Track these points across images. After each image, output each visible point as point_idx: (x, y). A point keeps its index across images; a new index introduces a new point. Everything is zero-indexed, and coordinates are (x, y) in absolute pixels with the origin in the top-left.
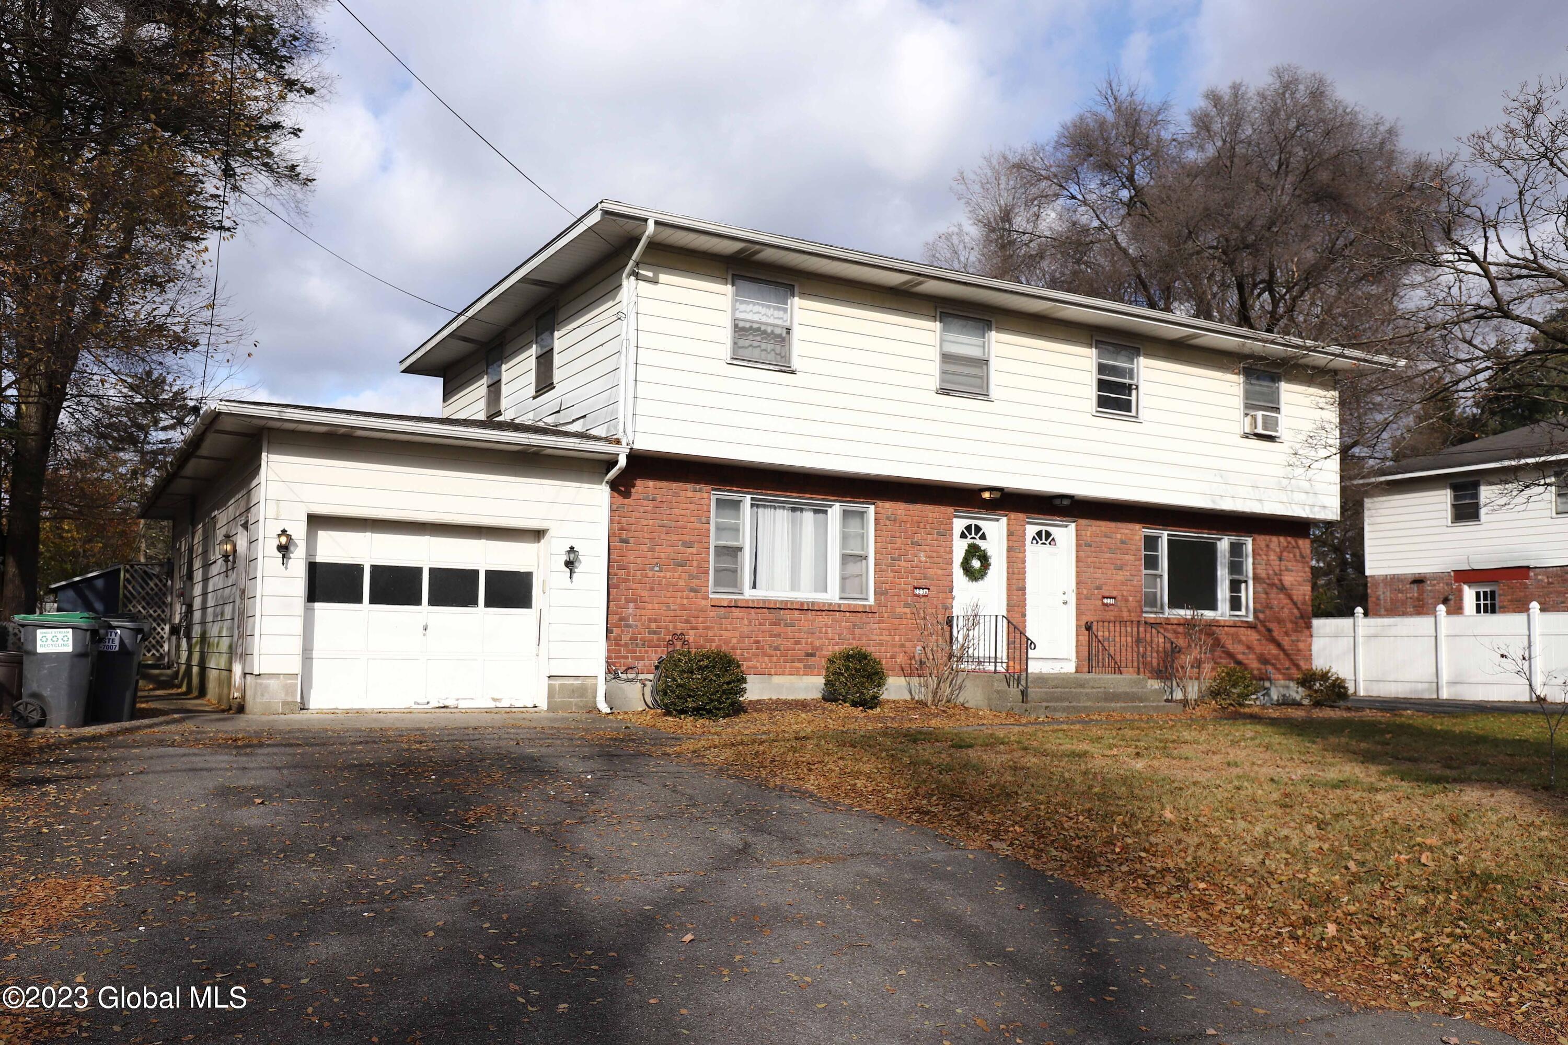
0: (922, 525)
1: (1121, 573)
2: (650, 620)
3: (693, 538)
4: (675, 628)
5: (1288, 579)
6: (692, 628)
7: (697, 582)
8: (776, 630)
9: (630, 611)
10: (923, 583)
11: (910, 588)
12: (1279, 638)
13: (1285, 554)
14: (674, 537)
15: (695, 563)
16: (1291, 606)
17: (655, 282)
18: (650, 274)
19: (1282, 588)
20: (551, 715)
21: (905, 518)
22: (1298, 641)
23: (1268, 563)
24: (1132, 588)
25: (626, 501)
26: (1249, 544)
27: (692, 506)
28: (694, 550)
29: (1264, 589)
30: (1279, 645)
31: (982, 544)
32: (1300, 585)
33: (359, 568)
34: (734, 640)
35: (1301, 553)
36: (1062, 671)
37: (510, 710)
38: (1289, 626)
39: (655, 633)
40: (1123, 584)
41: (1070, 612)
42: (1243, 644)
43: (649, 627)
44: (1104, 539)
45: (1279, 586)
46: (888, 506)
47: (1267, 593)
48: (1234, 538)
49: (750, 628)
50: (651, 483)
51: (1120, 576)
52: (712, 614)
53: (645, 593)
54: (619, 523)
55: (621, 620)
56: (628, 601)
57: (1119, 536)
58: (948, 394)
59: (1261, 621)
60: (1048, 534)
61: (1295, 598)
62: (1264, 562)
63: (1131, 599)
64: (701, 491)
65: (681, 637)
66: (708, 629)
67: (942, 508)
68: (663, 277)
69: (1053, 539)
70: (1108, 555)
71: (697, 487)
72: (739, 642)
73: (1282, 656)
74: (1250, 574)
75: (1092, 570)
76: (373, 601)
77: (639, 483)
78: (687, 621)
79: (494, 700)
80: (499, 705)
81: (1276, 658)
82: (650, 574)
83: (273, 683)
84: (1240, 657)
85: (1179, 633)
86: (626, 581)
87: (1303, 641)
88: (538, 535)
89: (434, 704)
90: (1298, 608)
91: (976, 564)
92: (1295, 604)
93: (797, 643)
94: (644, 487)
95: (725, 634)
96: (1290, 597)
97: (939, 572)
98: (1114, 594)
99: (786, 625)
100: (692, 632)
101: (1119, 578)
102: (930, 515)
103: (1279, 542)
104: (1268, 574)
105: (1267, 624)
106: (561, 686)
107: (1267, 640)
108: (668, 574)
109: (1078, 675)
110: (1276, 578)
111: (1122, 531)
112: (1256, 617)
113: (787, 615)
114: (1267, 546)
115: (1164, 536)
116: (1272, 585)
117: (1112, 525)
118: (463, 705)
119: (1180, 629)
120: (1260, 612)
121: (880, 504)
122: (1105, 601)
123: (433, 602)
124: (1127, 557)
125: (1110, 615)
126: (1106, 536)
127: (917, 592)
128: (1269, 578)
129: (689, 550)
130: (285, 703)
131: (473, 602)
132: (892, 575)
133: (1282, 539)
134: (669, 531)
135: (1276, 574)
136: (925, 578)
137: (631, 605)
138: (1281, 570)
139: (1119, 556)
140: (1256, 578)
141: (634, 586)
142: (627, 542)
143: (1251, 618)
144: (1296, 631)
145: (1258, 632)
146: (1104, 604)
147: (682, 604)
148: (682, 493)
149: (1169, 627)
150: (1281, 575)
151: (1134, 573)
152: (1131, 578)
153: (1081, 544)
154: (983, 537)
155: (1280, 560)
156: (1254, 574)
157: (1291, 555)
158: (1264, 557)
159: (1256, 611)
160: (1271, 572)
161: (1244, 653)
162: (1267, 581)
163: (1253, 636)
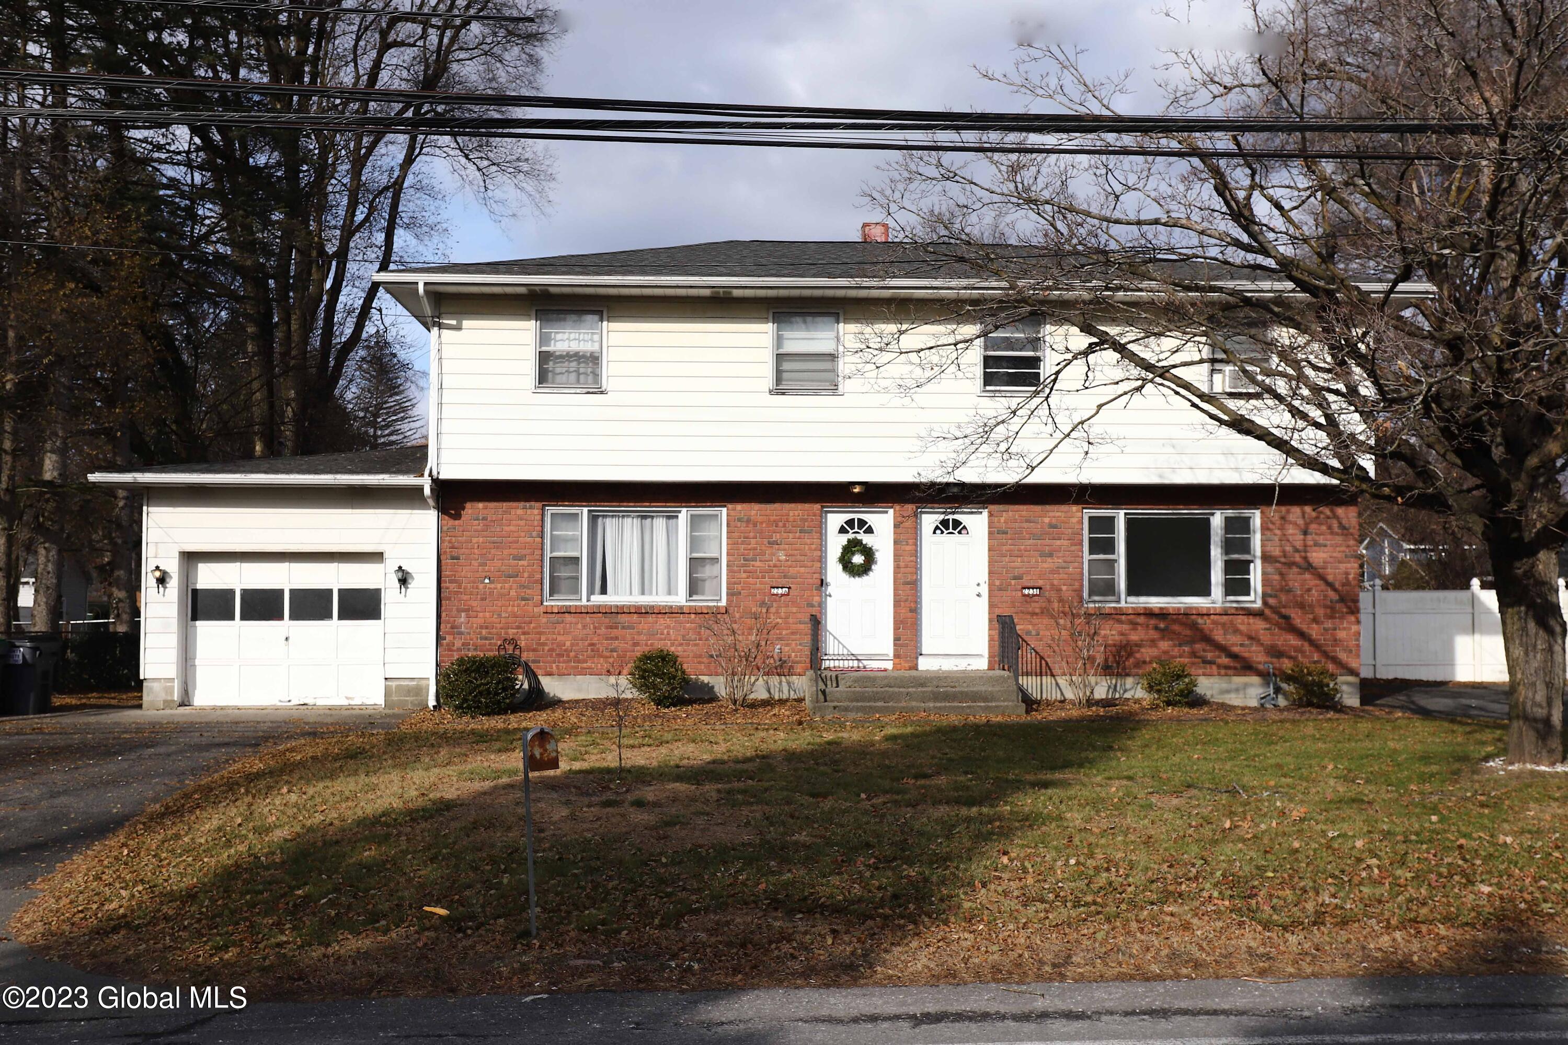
0: (781, 524)
1: (1049, 560)
2: (481, 627)
3: (524, 552)
4: (507, 633)
5: (1317, 557)
6: (524, 633)
7: (528, 591)
8: (615, 632)
9: (462, 620)
10: (783, 581)
11: (768, 586)
12: (1304, 627)
13: (1313, 527)
14: (506, 552)
15: (526, 575)
16: (1323, 586)
17: (458, 328)
18: (454, 322)
19: (1309, 567)
20: (388, 711)
21: (760, 518)
22: (1335, 629)
23: (1284, 538)
24: (1066, 576)
25: (457, 522)
26: (1256, 517)
27: (522, 523)
28: (525, 563)
29: (1277, 569)
30: (1302, 635)
31: (866, 539)
32: (1340, 562)
33: (231, 592)
34: (568, 644)
35: (1340, 523)
36: (969, 668)
37: (361, 707)
38: (1320, 612)
39: (486, 639)
40: (1052, 572)
41: (983, 605)
42: (1241, 633)
43: (480, 633)
44: (1025, 525)
45: (1304, 565)
46: (740, 508)
47: (1281, 574)
48: (1230, 513)
49: (585, 632)
50: (481, 505)
51: (1049, 564)
52: (544, 620)
53: (474, 603)
54: (450, 542)
55: (452, 628)
56: (459, 611)
57: (1047, 520)
58: (783, 394)
59: (1271, 607)
60: (957, 523)
61: (1330, 578)
62: (1276, 538)
63: (1064, 588)
64: (531, 508)
65: (514, 642)
66: (540, 633)
67: (807, 506)
68: (466, 323)
69: (965, 527)
70: (1031, 541)
71: (528, 504)
72: (572, 645)
73: (1307, 647)
74: (1258, 553)
75: (1007, 559)
76: (243, 618)
77: (468, 505)
78: (518, 627)
79: (347, 698)
80: (352, 703)
81: (1298, 650)
82: (481, 586)
83: (155, 685)
84: (1236, 649)
85: (1137, 624)
86: (457, 593)
87: (1344, 629)
88: (376, 557)
89: (295, 702)
90: (1335, 590)
91: (858, 559)
92: (1330, 585)
93: (636, 644)
94: (474, 510)
95: (560, 638)
96: (1322, 578)
97: (802, 570)
98: (1040, 583)
99: (623, 628)
100: (522, 637)
101: (1045, 565)
102: (791, 513)
103: (1303, 513)
104: (1284, 551)
105: (1283, 610)
106: (397, 686)
107: (1280, 628)
108: (499, 586)
109: (991, 673)
110: (1297, 555)
111: (1051, 514)
112: (1265, 603)
113: (623, 618)
114: (1283, 518)
115: (1120, 517)
116: (1291, 564)
117: (1038, 508)
118: (320, 702)
119: (1141, 620)
120: (1271, 596)
121: (730, 506)
122: (1026, 592)
123: (293, 617)
124: (1058, 542)
125: (1036, 607)
126: (1028, 521)
127: (775, 591)
128: (1285, 556)
129: (521, 563)
130: (165, 701)
131: (329, 616)
132: (744, 575)
133: (1308, 509)
134: (497, 545)
135: (1297, 551)
136: (785, 577)
137: (463, 614)
138: (1305, 546)
139: (1047, 541)
140: (1266, 558)
141: (465, 597)
142: (458, 558)
143: (1259, 604)
144: (1332, 617)
145: (1266, 619)
146: (1025, 595)
147: (513, 612)
148: (513, 512)
149: (1123, 617)
150: (1306, 552)
151: (1069, 559)
152: (1064, 565)
153: (994, 532)
154: (870, 531)
155: (1305, 533)
156: (1262, 552)
157: (1324, 528)
158: (1278, 532)
159: (1265, 596)
160: (1288, 549)
161: (1242, 645)
162: (1283, 560)
163: (1259, 625)
